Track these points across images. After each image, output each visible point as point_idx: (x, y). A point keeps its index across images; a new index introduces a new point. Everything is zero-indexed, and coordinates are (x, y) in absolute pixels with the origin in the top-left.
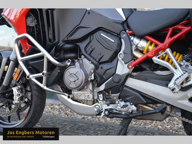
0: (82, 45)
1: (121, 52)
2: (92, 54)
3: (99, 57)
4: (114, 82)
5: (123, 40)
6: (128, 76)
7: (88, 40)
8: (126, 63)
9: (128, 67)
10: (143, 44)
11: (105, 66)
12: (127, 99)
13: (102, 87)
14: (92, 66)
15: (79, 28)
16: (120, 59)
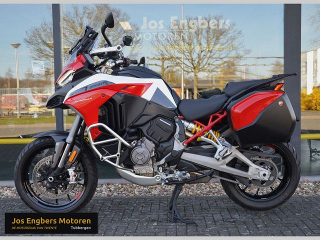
0: (144, 129)
1: (177, 133)
2: (153, 136)
3: (160, 138)
4: (173, 156)
5: (177, 124)
6: (184, 151)
7: (149, 124)
8: (181, 142)
9: (183, 144)
10: (192, 126)
11: (165, 145)
12: (183, 169)
13: (162, 161)
14: (154, 145)
15: (142, 116)
16: (176, 138)
